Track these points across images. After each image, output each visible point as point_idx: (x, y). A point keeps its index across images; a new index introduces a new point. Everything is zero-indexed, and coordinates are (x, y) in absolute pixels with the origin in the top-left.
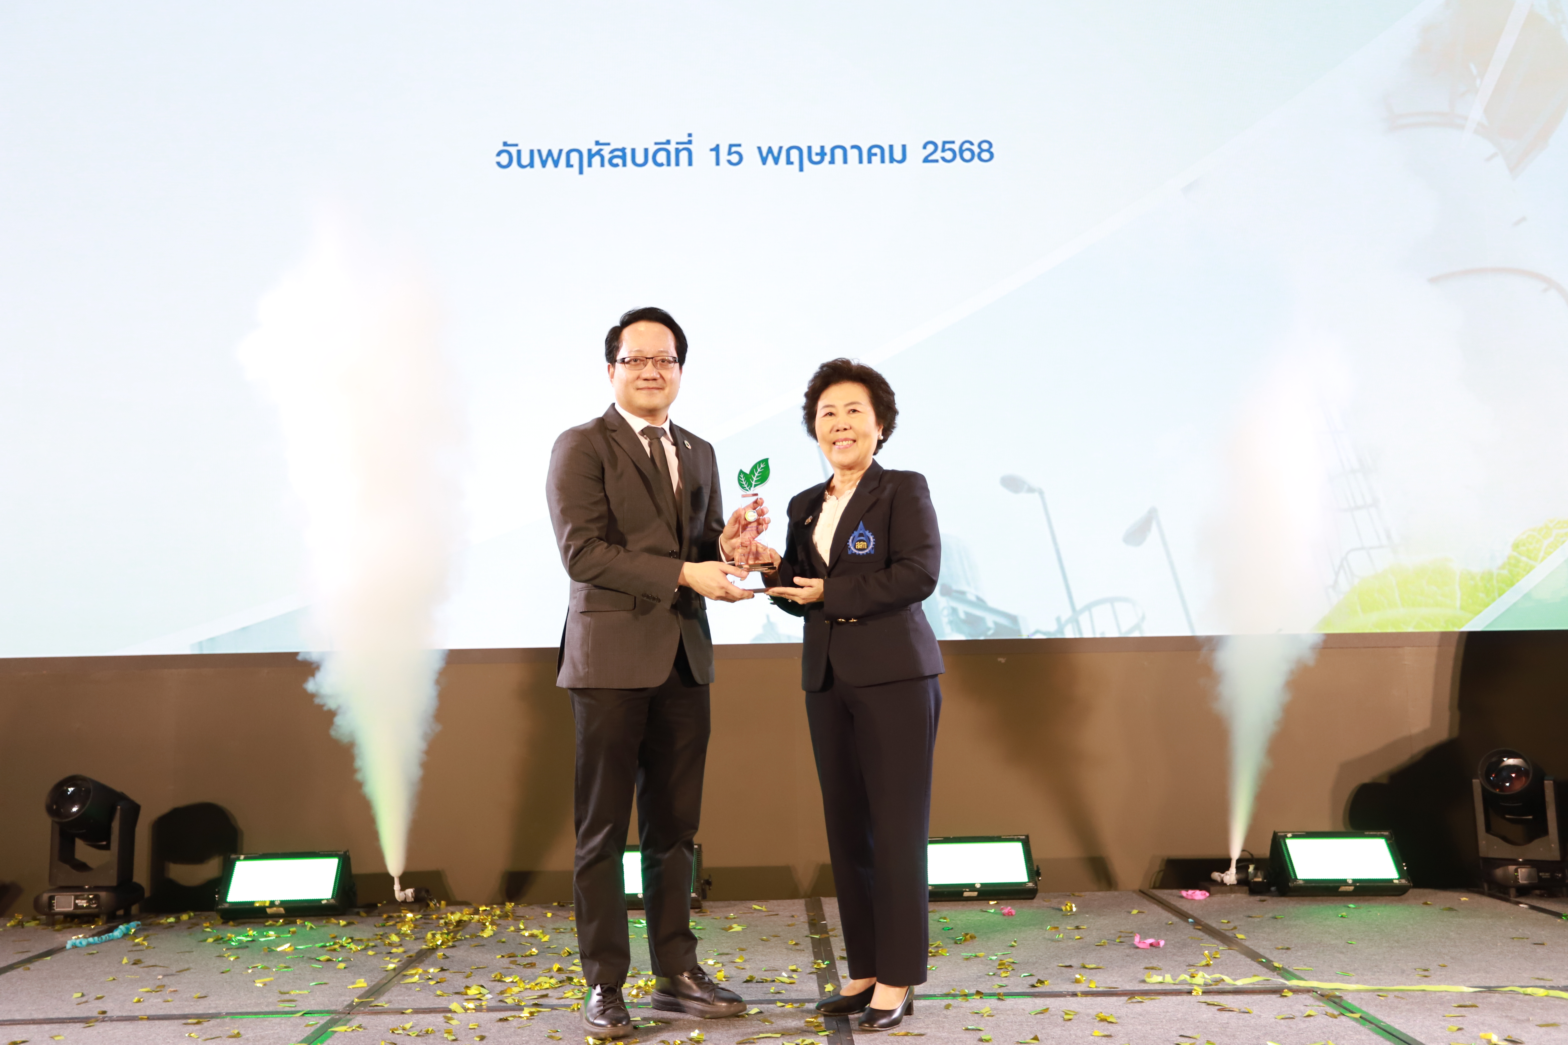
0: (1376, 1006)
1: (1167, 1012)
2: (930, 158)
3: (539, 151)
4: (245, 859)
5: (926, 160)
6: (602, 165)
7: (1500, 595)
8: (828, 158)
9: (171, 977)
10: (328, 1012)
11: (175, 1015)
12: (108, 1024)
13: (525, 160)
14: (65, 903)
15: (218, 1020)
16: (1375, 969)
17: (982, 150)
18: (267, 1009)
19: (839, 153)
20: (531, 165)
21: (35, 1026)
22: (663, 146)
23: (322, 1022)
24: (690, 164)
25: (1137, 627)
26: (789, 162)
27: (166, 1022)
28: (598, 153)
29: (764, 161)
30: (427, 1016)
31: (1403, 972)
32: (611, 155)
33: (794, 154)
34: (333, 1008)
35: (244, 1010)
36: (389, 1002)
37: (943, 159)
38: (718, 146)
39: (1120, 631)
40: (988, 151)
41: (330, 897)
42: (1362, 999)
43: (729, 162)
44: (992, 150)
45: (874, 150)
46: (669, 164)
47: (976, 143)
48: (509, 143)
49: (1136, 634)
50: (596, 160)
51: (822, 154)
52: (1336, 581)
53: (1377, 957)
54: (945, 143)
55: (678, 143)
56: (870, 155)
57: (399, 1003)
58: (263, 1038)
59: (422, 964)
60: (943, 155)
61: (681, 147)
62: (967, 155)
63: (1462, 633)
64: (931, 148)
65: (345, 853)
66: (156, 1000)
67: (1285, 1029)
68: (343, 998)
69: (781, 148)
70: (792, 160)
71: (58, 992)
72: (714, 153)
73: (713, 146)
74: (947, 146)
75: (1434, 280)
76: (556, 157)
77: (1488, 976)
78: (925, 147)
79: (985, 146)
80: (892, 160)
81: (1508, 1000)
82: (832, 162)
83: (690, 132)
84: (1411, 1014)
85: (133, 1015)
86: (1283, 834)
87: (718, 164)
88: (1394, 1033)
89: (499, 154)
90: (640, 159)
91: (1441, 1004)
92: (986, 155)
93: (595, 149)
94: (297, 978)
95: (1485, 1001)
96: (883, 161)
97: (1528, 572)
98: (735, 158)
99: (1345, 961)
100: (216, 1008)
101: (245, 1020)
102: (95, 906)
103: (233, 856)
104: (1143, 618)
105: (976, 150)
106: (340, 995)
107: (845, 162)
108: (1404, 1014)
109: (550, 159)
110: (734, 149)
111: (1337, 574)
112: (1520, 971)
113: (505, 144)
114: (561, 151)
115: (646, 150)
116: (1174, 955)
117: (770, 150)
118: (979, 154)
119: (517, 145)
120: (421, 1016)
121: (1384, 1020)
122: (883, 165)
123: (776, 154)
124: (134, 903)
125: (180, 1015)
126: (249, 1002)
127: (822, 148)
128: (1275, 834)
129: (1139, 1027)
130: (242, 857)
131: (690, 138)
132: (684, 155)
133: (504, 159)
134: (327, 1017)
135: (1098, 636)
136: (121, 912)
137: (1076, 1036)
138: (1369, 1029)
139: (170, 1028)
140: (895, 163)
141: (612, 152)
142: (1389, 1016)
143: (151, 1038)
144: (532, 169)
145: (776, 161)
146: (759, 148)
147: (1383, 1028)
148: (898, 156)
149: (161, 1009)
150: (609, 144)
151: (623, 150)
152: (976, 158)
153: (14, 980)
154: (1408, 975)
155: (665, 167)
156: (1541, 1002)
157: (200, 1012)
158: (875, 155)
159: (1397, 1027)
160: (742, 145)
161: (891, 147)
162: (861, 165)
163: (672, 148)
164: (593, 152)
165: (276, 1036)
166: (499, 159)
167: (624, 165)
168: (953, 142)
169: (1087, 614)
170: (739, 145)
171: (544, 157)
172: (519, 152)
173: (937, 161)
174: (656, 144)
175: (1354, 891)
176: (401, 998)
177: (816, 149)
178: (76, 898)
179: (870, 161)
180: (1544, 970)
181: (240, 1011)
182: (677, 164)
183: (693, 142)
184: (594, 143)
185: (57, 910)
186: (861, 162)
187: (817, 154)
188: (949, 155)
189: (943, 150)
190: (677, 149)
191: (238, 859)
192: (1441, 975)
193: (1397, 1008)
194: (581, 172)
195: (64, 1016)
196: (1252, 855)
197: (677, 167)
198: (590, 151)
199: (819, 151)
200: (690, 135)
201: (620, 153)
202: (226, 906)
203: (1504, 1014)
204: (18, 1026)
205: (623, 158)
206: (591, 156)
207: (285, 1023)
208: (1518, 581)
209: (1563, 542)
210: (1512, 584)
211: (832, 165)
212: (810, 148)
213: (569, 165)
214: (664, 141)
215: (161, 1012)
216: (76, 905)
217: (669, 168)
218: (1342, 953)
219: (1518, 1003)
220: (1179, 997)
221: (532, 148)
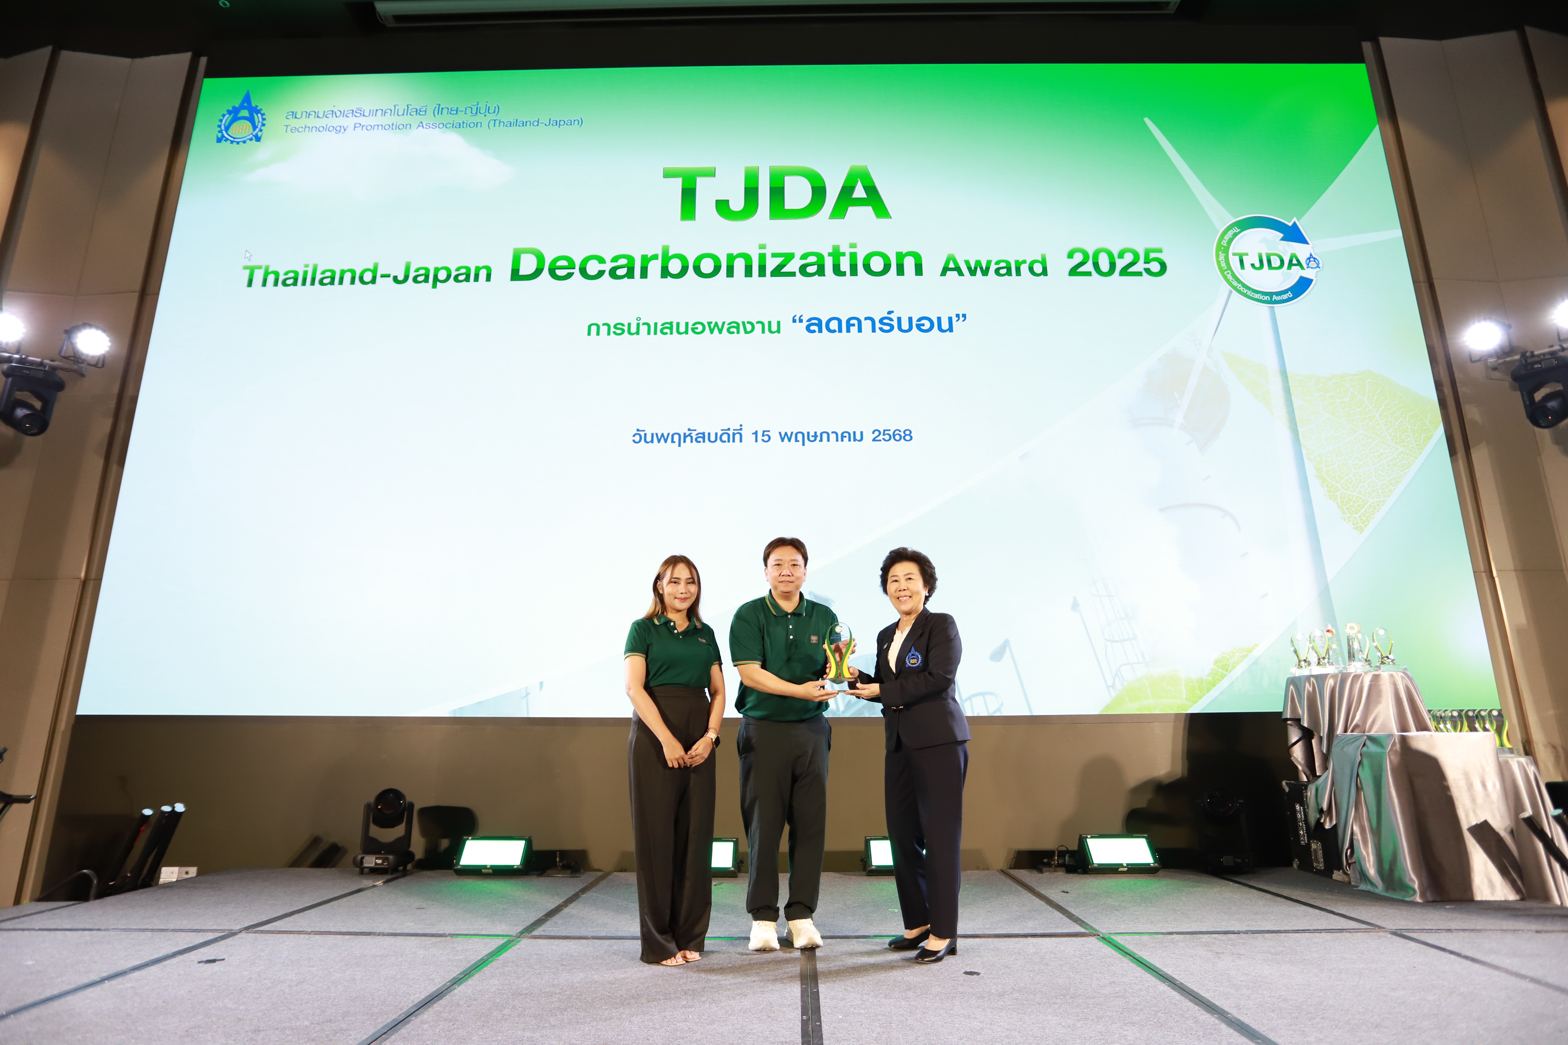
0: (1134, 944)
1: (1009, 948)
2: (876, 439)
3: (657, 434)
4: (472, 839)
5: (874, 440)
6: (692, 442)
7: (1208, 692)
8: (818, 438)
9: (422, 910)
10: (507, 936)
11: (419, 934)
12: (381, 937)
13: (649, 439)
14: (371, 861)
15: (443, 938)
16: (1136, 921)
17: (906, 435)
18: (472, 933)
19: (825, 436)
20: (652, 441)
21: (341, 936)
22: (726, 431)
23: (503, 942)
24: (741, 441)
25: (998, 710)
26: (797, 441)
27: (413, 938)
28: (690, 435)
29: (783, 440)
30: (564, 941)
31: (1152, 922)
32: (696, 436)
33: (800, 436)
34: (511, 933)
35: (459, 933)
36: (544, 931)
37: (884, 439)
38: (757, 431)
39: (988, 712)
40: (909, 435)
41: (518, 863)
42: (1126, 940)
43: (763, 440)
44: (911, 435)
45: (845, 434)
46: (729, 441)
47: (902, 431)
48: (640, 429)
49: (998, 714)
50: (688, 439)
51: (815, 436)
52: (1114, 683)
53: (1138, 913)
54: (884, 431)
55: (734, 430)
56: (843, 437)
57: (549, 932)
58: (467, 950)
59: (567, 908)
60: (885, 437)
61: (736, 432)
62: (897, 437)
63: (1187, 714)
64: (877, 433)
65: (529, 837)
66: (410, 924)
67: (1079, 960)
68: (517, 928)
69: (792, 433)
70: (798, 439)
71: (358, 916)
72: (754, 435)
73: (754, 431)
74: (886, 432)
75: (1162, 510)
76: (666, 437)
77: (1202, 924)
78: (873, 433)
79: (908, 432)
80: (855, 440)
81: (1212, 939)
82: (821, 440)
83: (741, 424)
84: (1154, 950)
85: (396, 932)
86: (1085, 836)
87: (756, 441)
88: (1143, 962)
89: (634, 436)
90: (713, 438)
91: (1172, 943)
92: (908, 438)
93: (688, 433)
94: (493, 914)
95: (1198, 941)
96: (850, 440)
97: (1223, 678)
98: (766, 438)
99: (1118, 916)
100: (443, 930)
101: (458, 939)
102: (386, 864)
103: (465, 837)
104: (1002, 704)
105: (903, 435)
106: (516, 925)
107: (828, 440)
108: (1150, 949)
109: (662, 438)
110: (765, 433)
111: (1114, 679)
112: (1220, 921)
113: (638, 430)
114: (669, 434)
115: (716, 434)
116: (1017, 911)
117: (786, 434)
118: (904, 437)
119: (644, 431)
120: (561, 940)
121: (1139, 954)
122: (850, 442)
123: (789, 436)
124: (409, 863)
125: (422, 934)
126: (463, 927)
127: (816, 433)
128: (1080, 836)
129: (991, 958)
130: (470, 838)
131: (741, 427)
132: (737, 437)
133: (637, 438)
134: (506, 939)
135: (975, 715)
136: (401, 868)
137: (952, 964)
138: (1129, 959)
139: (415, 941)
140: (857, 441)
141: (697, 435)
142: (1141, 951)
143: (403, 947)
144: (652, 444)
145: (789, 440)
146: (780, 433)
147: (1137, 958)
148: (858, 437)
149: (412, 929)
150: (695, 430)
151: (703, 434)
152: (902, 439)
153: (335, 907)
154: (1155, 924)
155: (727, 443)
156: (1231, 941)
157: (434, 933)
158: (846, 437)
159: (1145, 958)
160: (771, 431)
161: (854, 433)
162: (837, 442)
163: (731, 432)
164: (687, 434)
165: (474, 950)
166: (634, 438)
167: (704, 442)
168: (890, 430)
169: (968, 702)
170: (769, 431)
171: (659, 438)
172: (645, 434)
173: (880, 440)
174: (722, 430)
175: (1127, 870)
176: (551, 929)
177: (812, 434)
178: (377, 858)
179: (842, 440)
180: (1234, 920)
181: (456, 933)
182: (734, 441)
183: (743, 429)
184: (687, 430)
185: (366, 865)
186: (837, 441)
187: (812, 436)
188: (887, 437)
189: (884, 435)
190: (733, 433)
191: (468, 839)
192: (1174, 924)
193: (1146, 945)
194: (679, 445)
195: (358, 931)
196: (1067, 848)
197: (734, 443)
198: (685, 434)
199: (813, 434)
200: (741, 425)
201: (701, 435)
202: (459, 867)
203: (1209, 949)
204: (332, 936)
205: (704, 438)
206: (685, 436)
207: (481, 942)
208: (1218, 683)
209: (1242, 661)
210: (1214, 685)
211: (821, 443)
212: (808, 433)
213: (673, 441)
214: (727, 428)
215: (412, 932)
216: (376, 862)
217: (729, 443)
218: (1117, 910)
219: (1218, 942)
220: (1017, 939)
221: (653, 432)
